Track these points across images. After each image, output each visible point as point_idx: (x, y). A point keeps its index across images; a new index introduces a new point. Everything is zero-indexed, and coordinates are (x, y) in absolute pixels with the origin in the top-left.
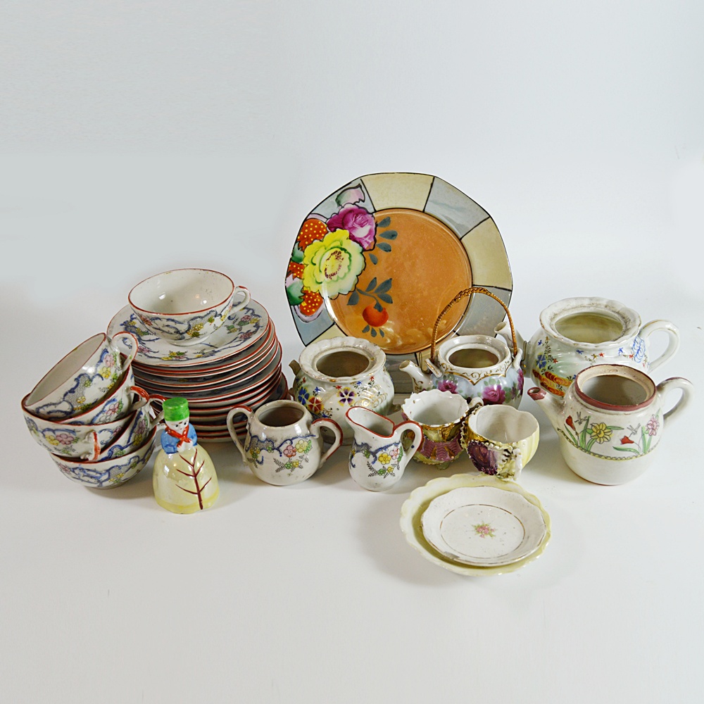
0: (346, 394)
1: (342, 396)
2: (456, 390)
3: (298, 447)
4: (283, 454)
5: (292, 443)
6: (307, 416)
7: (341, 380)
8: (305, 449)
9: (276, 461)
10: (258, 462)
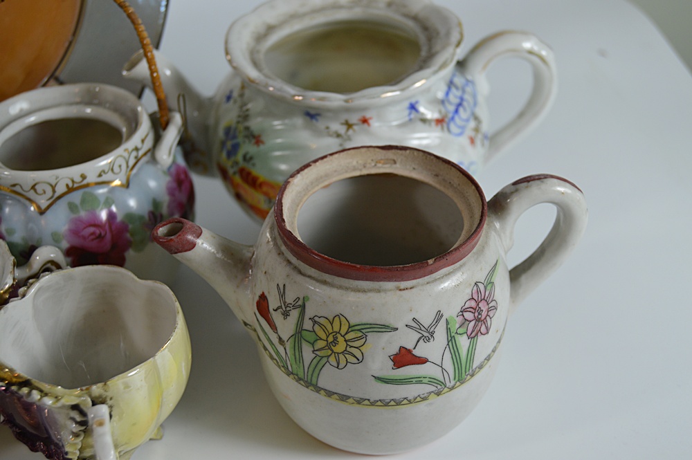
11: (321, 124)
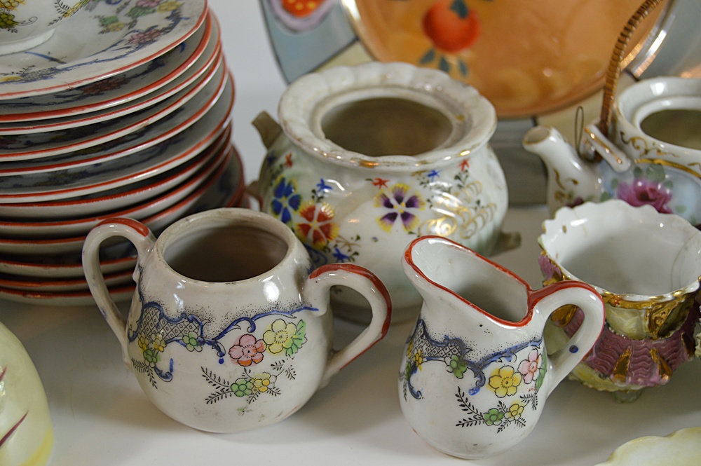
0: (399, 200)
1: (388, 204)
2: (670, 205)
3: (269, 338)
4: (227, 358)
5: (253, 328)
6: (296, 255)
7: (388, 164)
8: (287, 344)
9: (207, 375)
10: (160, 373)
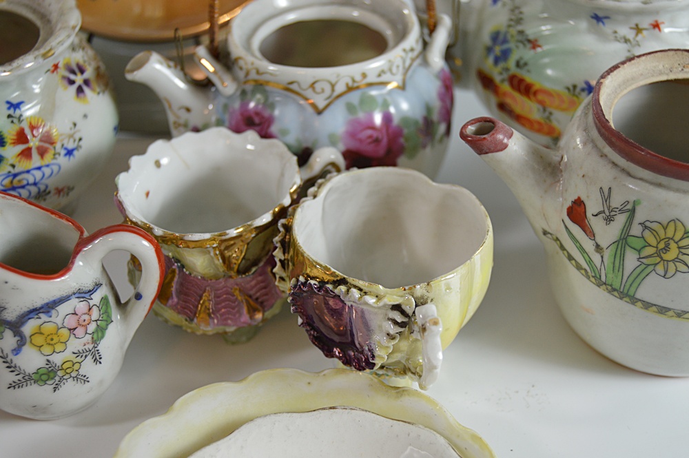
2: (274, 129)
11: (608, 28)
